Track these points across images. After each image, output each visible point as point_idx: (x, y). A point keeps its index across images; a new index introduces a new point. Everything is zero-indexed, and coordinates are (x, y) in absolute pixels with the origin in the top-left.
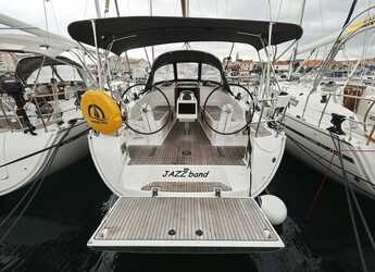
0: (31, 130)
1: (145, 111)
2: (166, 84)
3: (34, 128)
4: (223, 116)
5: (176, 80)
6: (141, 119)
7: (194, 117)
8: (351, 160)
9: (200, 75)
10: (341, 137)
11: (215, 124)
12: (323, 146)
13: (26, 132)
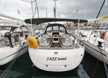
0: (12, 46)
1: (44, 40)
2: (50, 32)
3: (13, 46)
4: (66, 42)
5: (53, 30)
6: (43, 43)
7: (58, 42)
8: (106, 56)
9: (59, 29)
10: (102, 48)
11: (64, 44)
12: (96, 50)
13: (11, 47)
